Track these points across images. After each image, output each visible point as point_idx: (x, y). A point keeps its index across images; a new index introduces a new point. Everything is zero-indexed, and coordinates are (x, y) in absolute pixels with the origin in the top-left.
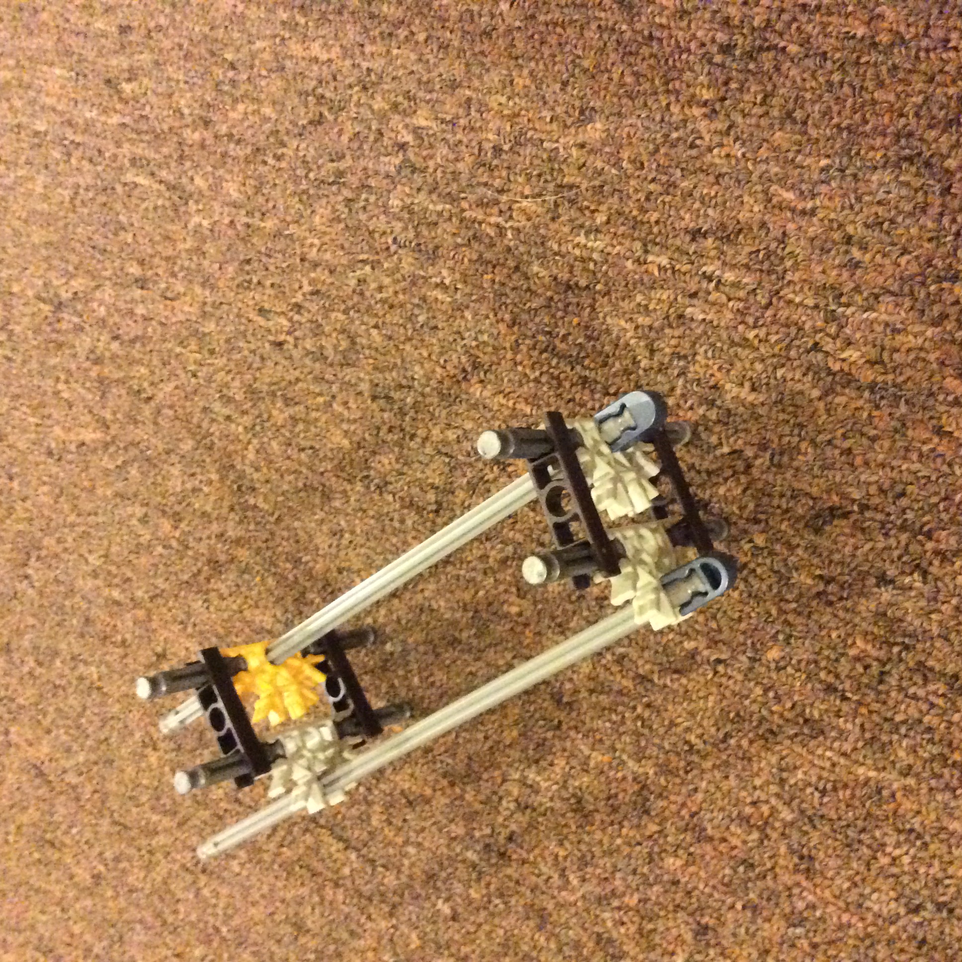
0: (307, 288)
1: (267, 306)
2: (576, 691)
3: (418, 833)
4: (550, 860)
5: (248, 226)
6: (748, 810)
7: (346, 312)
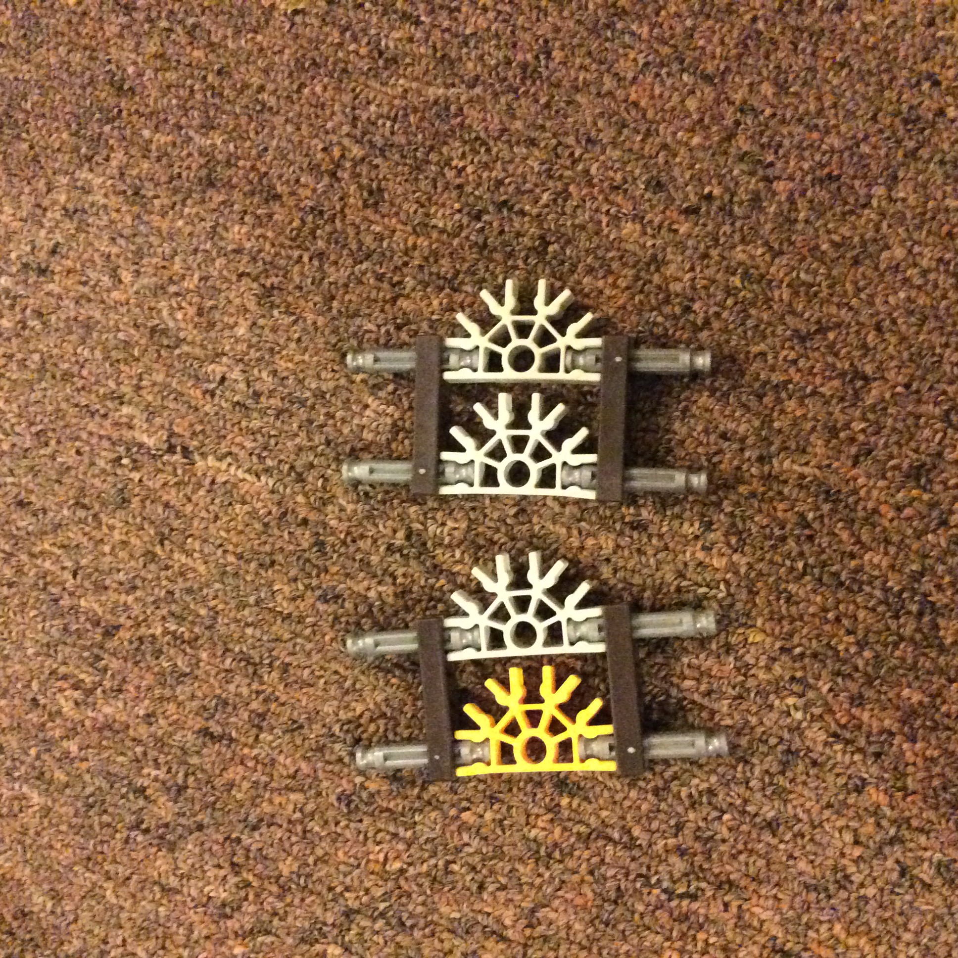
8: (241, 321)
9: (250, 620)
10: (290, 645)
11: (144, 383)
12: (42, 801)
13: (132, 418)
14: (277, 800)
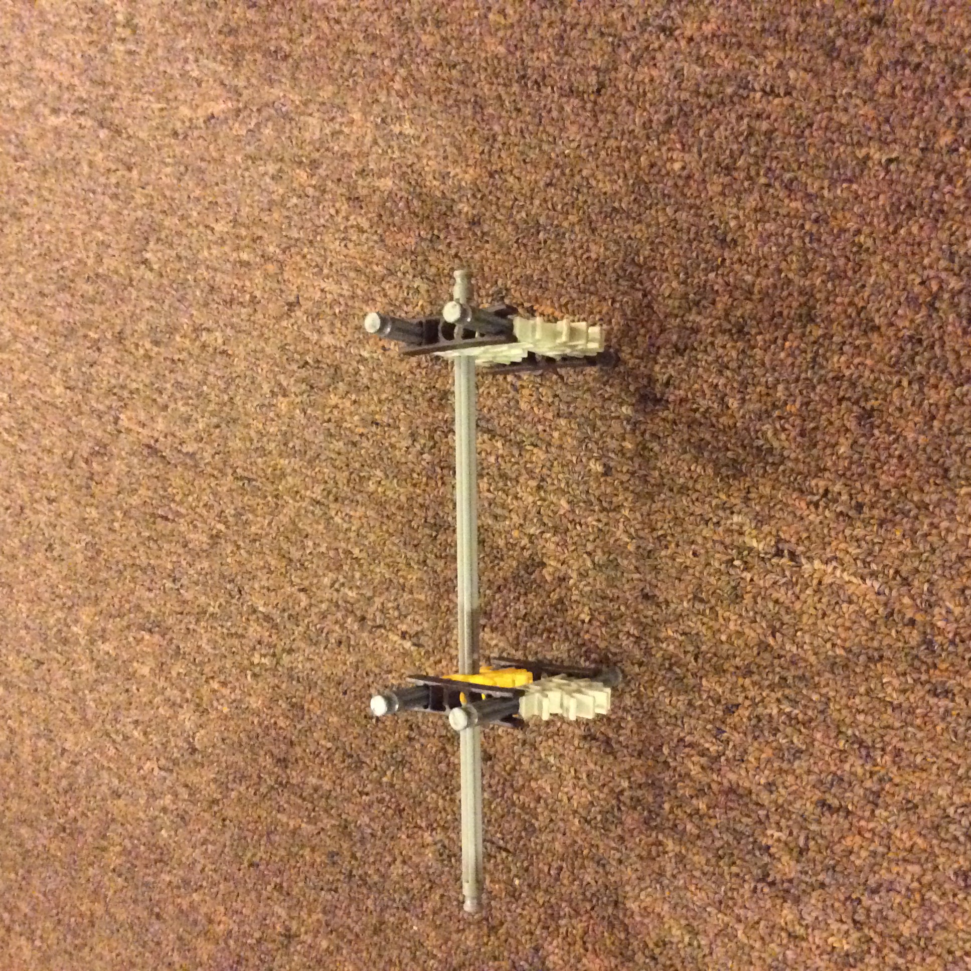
8: (842, 440)
9: (861, 707)
10: (901, 733)
11: (752, 495)
12: (677, 849)
13: (741, 526)
14: (895, 869)
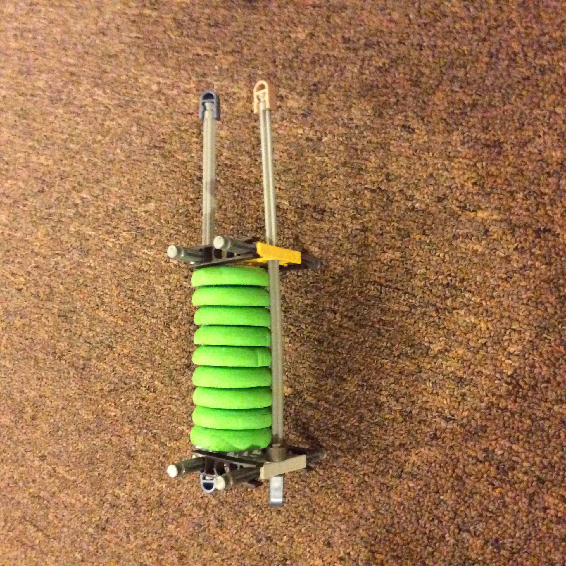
0: (33, 265)
1: (15, 272)
2: (136, 451)
3: (69, 521)
4: (123, 530)
5: (9, 235)
6: (200, 501)
7: (49, 276)
